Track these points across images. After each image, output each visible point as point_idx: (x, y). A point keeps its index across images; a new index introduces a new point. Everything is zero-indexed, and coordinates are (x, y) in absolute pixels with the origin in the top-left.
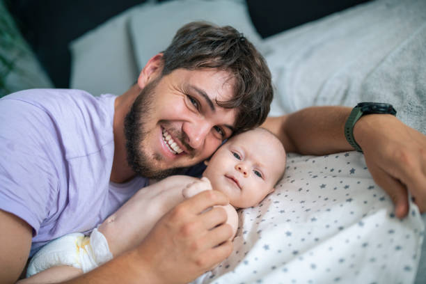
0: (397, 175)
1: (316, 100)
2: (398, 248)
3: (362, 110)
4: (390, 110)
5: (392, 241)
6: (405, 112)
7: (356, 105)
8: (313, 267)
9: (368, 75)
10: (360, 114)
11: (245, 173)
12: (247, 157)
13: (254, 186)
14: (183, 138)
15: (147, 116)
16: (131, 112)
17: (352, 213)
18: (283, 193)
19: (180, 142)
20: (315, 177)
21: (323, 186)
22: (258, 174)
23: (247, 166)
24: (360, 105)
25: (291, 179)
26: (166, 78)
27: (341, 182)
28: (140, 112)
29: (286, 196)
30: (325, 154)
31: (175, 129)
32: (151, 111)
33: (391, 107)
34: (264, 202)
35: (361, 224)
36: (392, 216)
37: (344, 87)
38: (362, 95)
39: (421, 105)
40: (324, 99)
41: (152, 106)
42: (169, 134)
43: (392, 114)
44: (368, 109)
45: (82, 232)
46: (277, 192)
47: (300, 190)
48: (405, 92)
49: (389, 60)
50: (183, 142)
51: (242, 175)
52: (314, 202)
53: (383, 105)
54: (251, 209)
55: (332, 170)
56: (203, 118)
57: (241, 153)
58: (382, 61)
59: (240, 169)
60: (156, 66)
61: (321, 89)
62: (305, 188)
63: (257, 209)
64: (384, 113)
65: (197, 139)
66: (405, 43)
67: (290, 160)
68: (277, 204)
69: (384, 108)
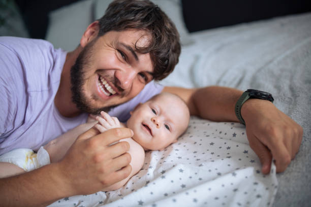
0: (265, 142)
1: (219, 81)
2: (259, 196)
3: (249, 95)
4: (269, 98)
5: (255, 190)
6: (279, 100)
7: (246, 90)
8: (195, 200)
9: (259, 70)
10: (248, 97)
11: (157, 125)
12: (161, 113)
13: (163, 135)
14: (116, 82)
15: (87, 66)
16: (76, 64)
17: (229, 165)
18: (183, 144)
19: (113, 85)
20: (207, 136)
21: (212, 144)
22: (167, 127)
23: (160, 120)
24: (249, 91)
25: (190, 135)
26: (101, 39)
27: (225, 143)
28: (82, 64)
29: (185, 146)
30: (218, 121)
31: (108, 76)
32: (91, 63)
33: (270, 95)
34: (168, 148)
35: (234, 174)
36: (258, 172)
37: (240, 76)
38: (251, 84)
39: (292, 98)
40: (225, 82)
41: (91, 59)
42: (105, 80)
43: (270, 101)
44: (254, 94)
45: (31, 149)
46: (179, 142)
47: (195, 143)
48: (282, 86)
49: (275, 62)
50: (116, 85)
51: (155, 126)
52: (203, 153)
53: (265, 94)
54: (157, 152)
55: (220, 132)
56: (130, 67)
57: (157, 110)
58: (271, 62)
59: (154, 121)
60: (94, 30)
61: (224, 74)
62: (199, 142)
63: (162, 152)
64: (265, 99)
65: (126, 83)
66: (288, 52)
67: (192, 121)
68: (177, 151)
69: (265, 95)
